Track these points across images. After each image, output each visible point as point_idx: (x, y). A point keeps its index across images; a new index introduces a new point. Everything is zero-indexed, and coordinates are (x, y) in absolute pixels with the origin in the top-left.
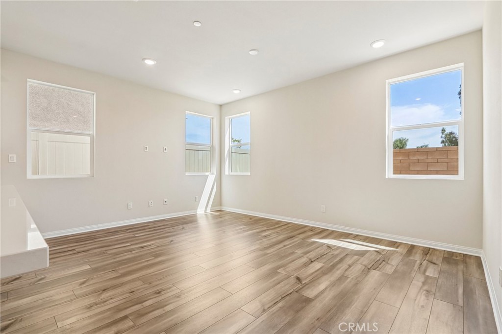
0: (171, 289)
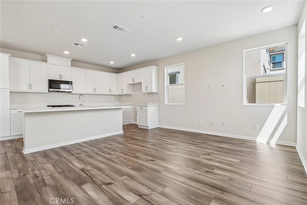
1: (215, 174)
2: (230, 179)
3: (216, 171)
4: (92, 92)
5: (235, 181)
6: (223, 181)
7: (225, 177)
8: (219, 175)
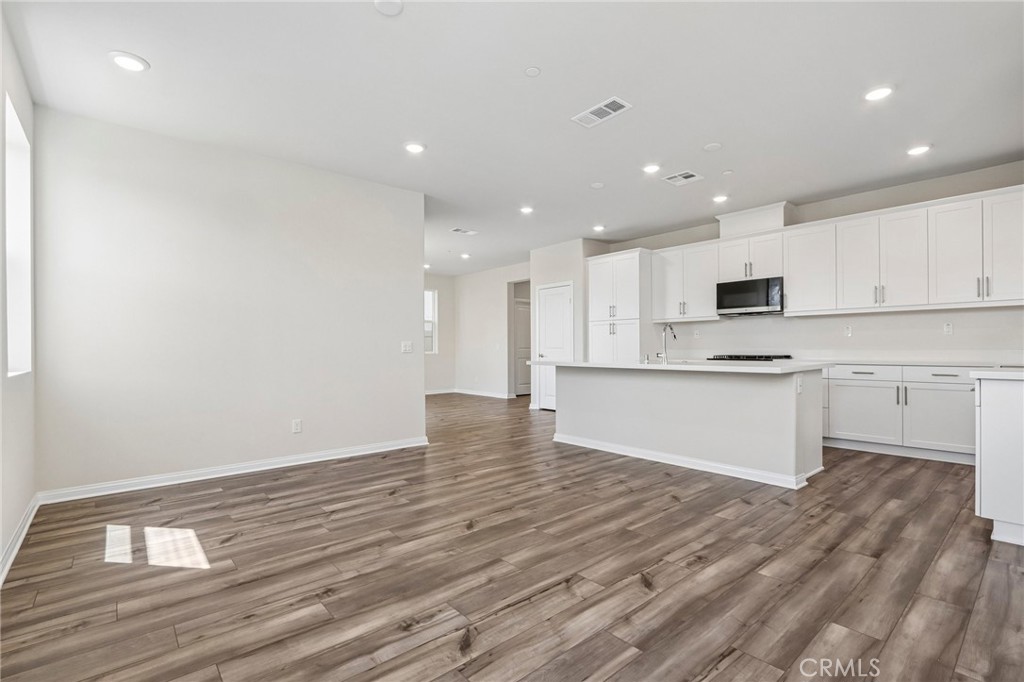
0: (434, 619)
1: (302, 600)
2: (249, 617)
3: (317, 609)
4: (867, 304)
5: (233, 623)
6: (264, 601)
7: (268, 613)
8: (291, 605)
